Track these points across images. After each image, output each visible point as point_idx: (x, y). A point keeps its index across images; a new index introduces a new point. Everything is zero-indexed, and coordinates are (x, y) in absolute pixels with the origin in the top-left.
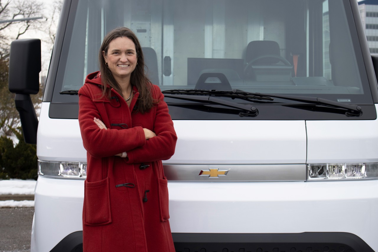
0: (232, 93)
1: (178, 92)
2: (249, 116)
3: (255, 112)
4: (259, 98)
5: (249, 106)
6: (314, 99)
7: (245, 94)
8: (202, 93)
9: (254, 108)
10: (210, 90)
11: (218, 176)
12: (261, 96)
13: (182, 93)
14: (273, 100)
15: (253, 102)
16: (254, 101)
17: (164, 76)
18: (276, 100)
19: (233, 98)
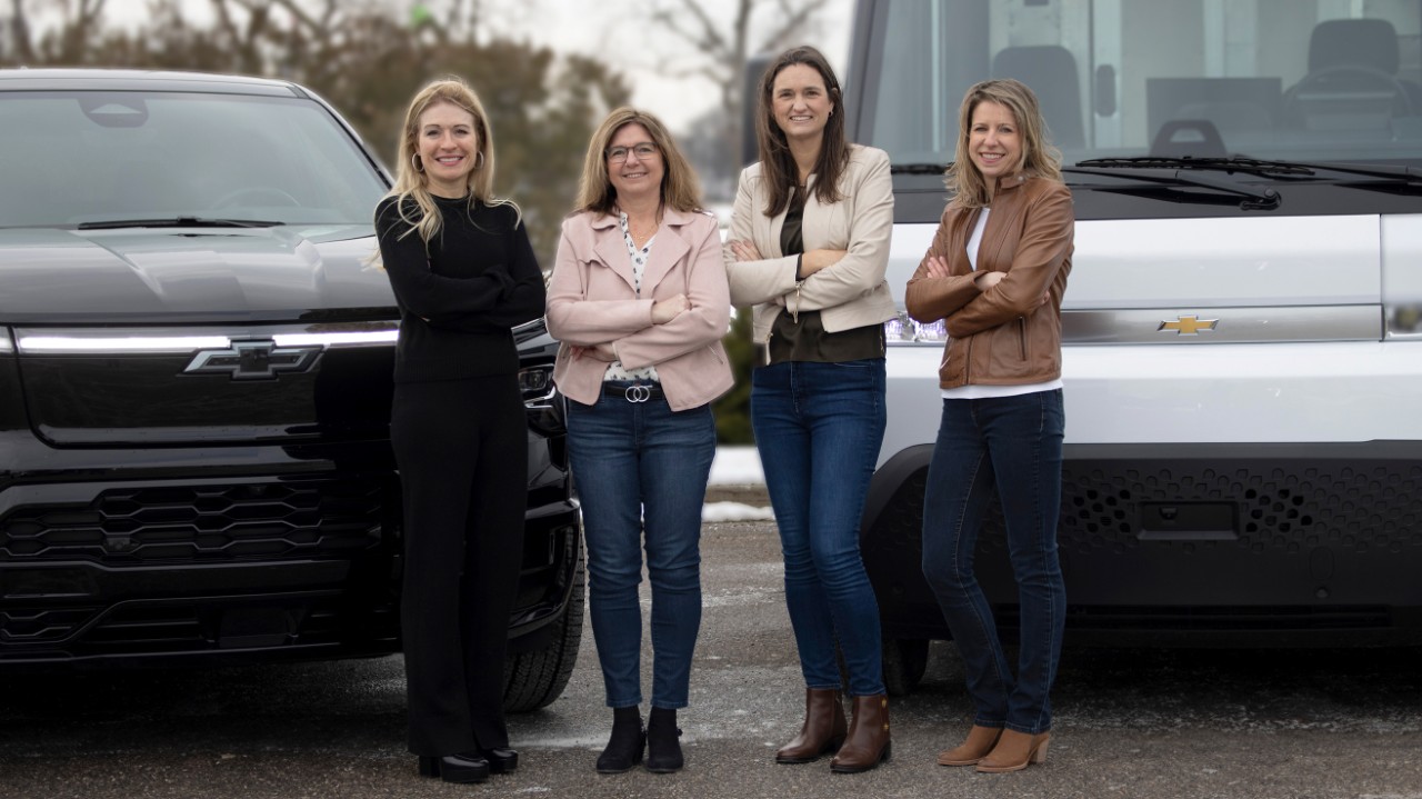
0: (1225, 161)
1: (1114, 162)
2: (1262, 208)
3: (1274, 200)
4: (1286, 172)
5: (1263, 188)
6: (1400, 169)
7: (1254, 163)
8: (1164, 162)
9: (1270, 192)
10: (1181, 158)
11: (1197, 332)
12: (1288, 167)
13: (1122, 165)
14: (1313, 173)
15: (1272, 180)
16: (1275, 178)
17: (1097, 116)
18: (1319, 173)
19: (1231, 171)
